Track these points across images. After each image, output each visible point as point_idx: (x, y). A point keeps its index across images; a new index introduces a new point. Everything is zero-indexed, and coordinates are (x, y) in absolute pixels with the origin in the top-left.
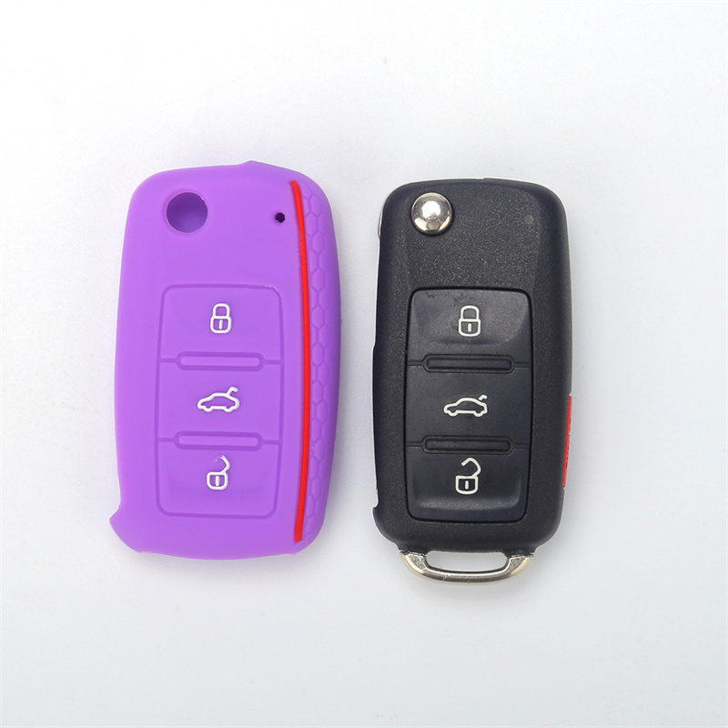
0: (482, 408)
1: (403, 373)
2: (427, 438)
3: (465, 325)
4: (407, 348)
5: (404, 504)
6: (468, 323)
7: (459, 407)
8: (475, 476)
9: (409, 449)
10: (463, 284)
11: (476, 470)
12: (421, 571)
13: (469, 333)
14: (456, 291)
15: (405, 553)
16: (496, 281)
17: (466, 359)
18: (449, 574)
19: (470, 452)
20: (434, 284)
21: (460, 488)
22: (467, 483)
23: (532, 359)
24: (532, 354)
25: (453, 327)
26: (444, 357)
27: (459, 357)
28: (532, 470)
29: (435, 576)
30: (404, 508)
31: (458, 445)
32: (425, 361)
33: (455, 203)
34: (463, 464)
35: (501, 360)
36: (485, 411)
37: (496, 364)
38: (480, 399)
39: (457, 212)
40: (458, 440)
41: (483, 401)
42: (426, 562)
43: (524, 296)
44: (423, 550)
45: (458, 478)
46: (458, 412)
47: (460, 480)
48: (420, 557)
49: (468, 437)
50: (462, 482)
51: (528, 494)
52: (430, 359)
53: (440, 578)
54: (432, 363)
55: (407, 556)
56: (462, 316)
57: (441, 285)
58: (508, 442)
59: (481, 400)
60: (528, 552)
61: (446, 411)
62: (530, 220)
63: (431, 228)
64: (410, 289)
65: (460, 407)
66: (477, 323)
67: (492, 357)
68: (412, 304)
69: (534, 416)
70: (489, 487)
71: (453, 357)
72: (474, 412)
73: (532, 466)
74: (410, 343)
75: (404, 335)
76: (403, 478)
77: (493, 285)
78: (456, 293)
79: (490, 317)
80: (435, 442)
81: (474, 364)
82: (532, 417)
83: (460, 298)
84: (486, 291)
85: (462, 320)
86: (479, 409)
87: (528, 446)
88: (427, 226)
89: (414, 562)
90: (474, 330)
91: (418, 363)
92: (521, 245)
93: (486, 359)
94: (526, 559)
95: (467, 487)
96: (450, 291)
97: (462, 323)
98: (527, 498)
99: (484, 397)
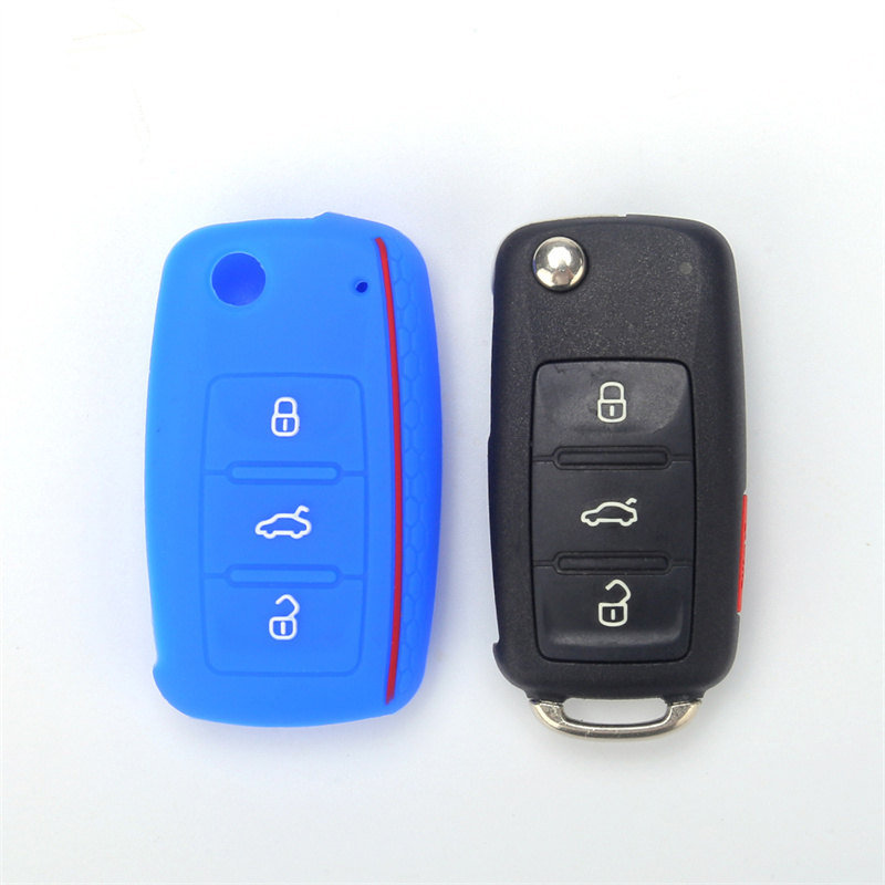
0: (631, 515)
1: (527, 472)
2: (560, 555)
3: (605, 408)
4: (531, 439)
5: (533, 640)
6: (609, 405)
7: (601, 514)
8: (623, 603)
9: (537, 569)
10: (601, 354)
11: (624, 594)
12: (557, 725)
13: (612, 418)
14: (594, 363)
15: (535, 701)
16: (646, 348)
17: (609, 452)
18: (594, 729)
19: (617, 572)
20: (565, 356)
21: (604, 619)
22: (613, 612)
23: (694, 449)
24: (694, 444)
25: (591, 411)
26: (579, 449)
27: (599, 450)
28: (696, 591)
29: (575, 730)
30: (533, 646)
31: (601, 563)
32: (556, 455)
33: (589, 249)
34: (608, 587)
35: (654, 452)
36: (635, 519)
37: (646, 457)
38: (628, 502)
39: (592, 261)
40: (600, 557)
41: (632, 505)
42: (563, 714)
43: (682, 367)
44: (559, 698)
45: (601, 605)
46: (599, 521)
47: (604, 608)
48: (555, 707)
49: (612, 552)
50: (607, 611)
51: (692, 624)
52: (562, 453)
53: (582, 734)
54: (565, 458)
55: (538, 707)
56: (602, 396)
57: (573, 356)
58: (665, 558)
59: (628, 505)
60: (694, 698)
61: (584, 520)
62: (687, 268)
63: (560, 282)
64: (534, 363)
65: (603, 514)
66: (622, 405)
67: (642, 449)
68: (537, 383)
69: (699, 523)
70: (641, 615)
71: (590, 449)
72: (620, 521)
73: (696, 588)
74: (535, 433)
75: (527, 422)
76: (530, 607)
77: (642, 355)
78: (594, 366)
79: (638, 397)
80: (570, 560)
81: (619, 458)
82: (695, 524)
83: (600, 373)
84: (633, 363)
85: (602, 400)
86: (627, 516)
87: (691, 563)
88: (554, 281)
89: (548, 714)
90: (618, 413)
91: (546, 458)
92: (677, 301)
93: (634, 452)
94: (693, 707)
95: (613, 617)
96: (585, 363)
97: (603, 404)
98: (692, 629)
99: (633, 500)
